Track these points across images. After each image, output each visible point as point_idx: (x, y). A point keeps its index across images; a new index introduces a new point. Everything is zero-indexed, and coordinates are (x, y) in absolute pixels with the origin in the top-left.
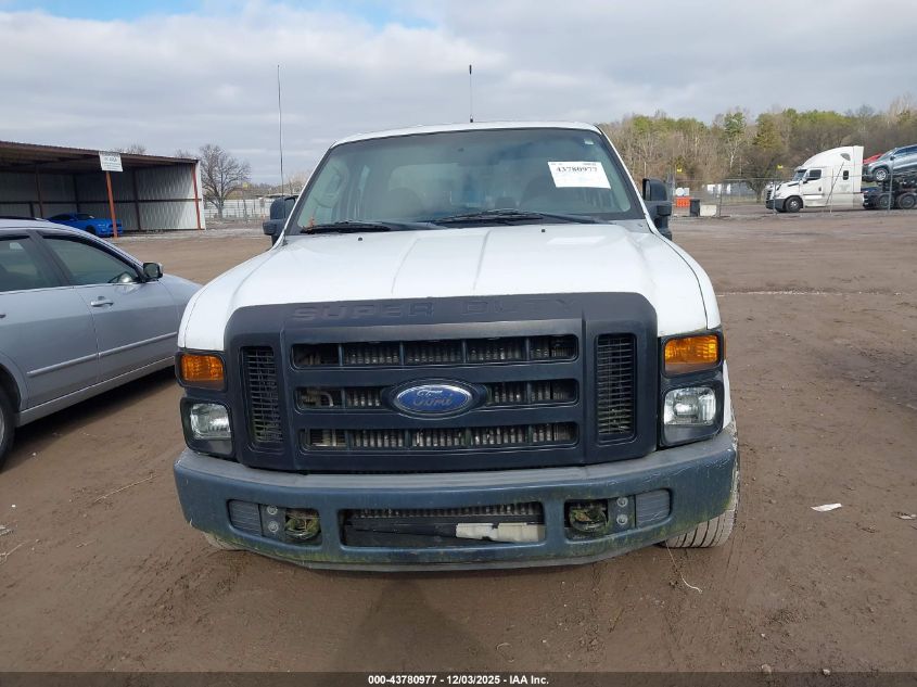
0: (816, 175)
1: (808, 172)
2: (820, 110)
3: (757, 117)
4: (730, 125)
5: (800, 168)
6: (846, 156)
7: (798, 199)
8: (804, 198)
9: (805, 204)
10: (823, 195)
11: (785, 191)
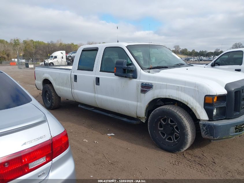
0: (56, 57)
1: (54, 56)
2: (40, 41)
3: (23, 41)
4: (15, 43)
5: (51, 55)
6: (62, 53)
7: (52, 63)
8: (54, 63)
9: (54, 64)
10: (58, 62)
11: (49, 61)
